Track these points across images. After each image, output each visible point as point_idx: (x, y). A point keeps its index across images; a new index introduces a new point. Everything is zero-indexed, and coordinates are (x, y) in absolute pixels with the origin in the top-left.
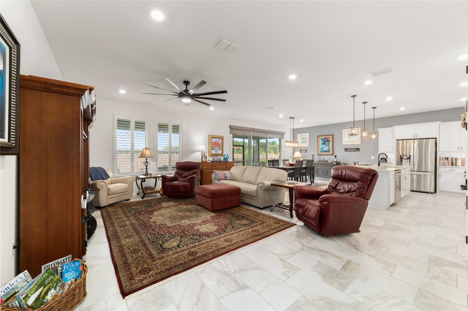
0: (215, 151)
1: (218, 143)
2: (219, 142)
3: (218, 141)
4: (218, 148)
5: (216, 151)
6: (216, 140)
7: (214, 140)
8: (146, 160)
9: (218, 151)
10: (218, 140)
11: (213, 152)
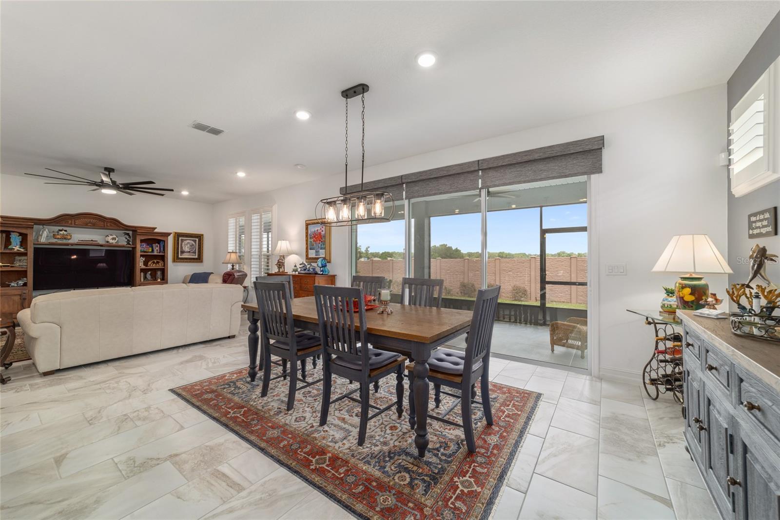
0: (314, 251)
1: (320, 233)
2: (322, 231)
3: (319, 231)
4: (320, 245)
5: (316, 252)
6: (316, 229)
7: (313, 229)
8: (233, 266)
9: (320, 251)
10: (319, 229)
11: (312, 254)
